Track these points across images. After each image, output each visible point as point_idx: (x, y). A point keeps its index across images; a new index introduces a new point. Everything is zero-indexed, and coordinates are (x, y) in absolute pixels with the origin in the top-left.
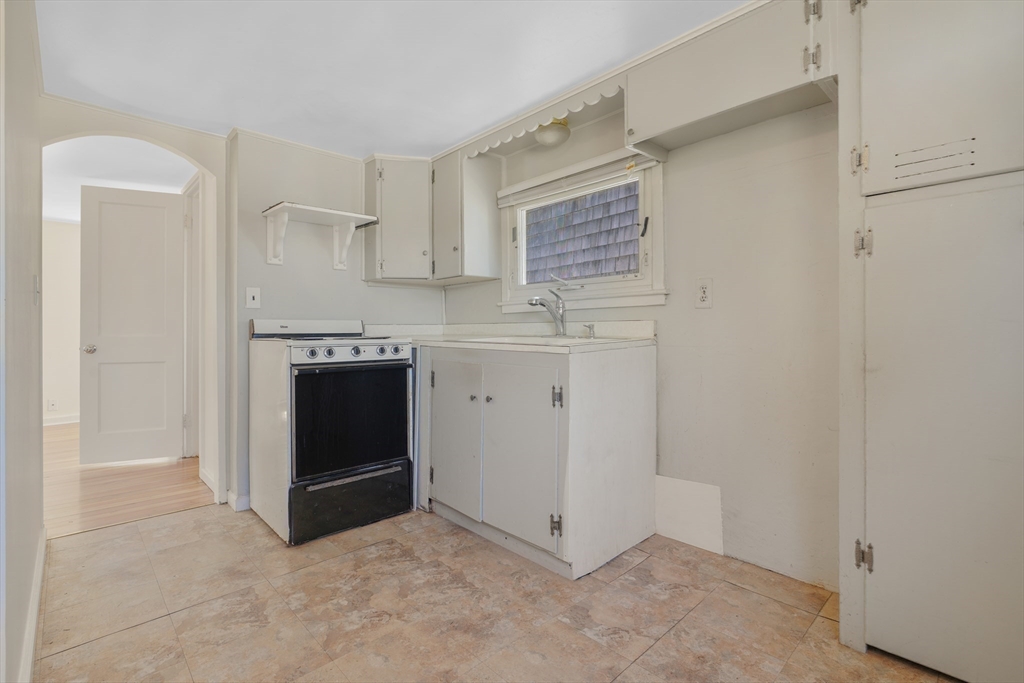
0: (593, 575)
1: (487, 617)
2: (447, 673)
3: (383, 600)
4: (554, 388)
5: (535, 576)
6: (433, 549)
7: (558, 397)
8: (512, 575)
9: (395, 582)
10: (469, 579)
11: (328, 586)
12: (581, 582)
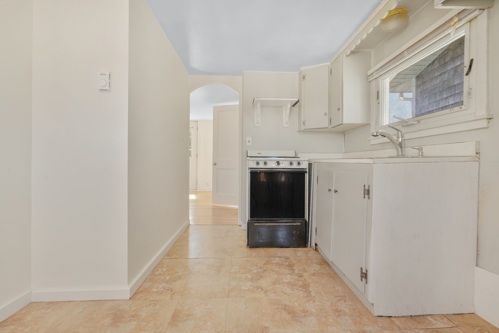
0: (393, 319)
1: (305, 311)
2: (266, 328)
3: (265, 283)
4: (365, 186)
5: (350, 303)
6: (304, 268)
7: (367, 192)
8: (336, 296)
9: (275, 276)
10: (311, 289)
11: (249, 267)
12: (380, 319)
